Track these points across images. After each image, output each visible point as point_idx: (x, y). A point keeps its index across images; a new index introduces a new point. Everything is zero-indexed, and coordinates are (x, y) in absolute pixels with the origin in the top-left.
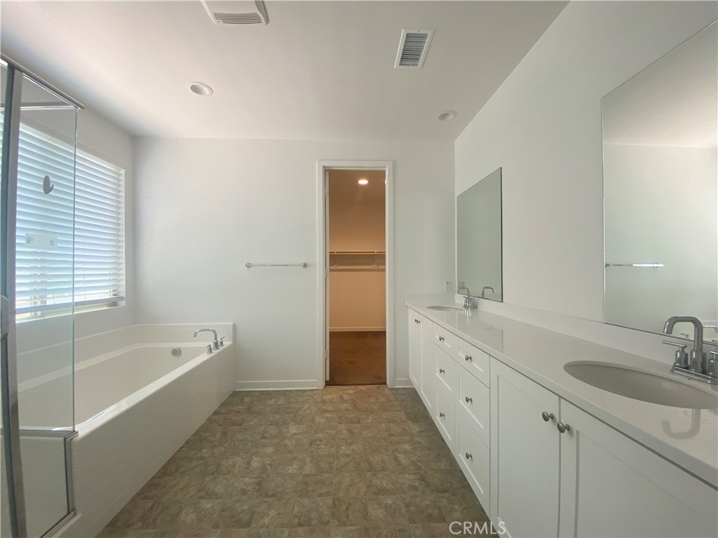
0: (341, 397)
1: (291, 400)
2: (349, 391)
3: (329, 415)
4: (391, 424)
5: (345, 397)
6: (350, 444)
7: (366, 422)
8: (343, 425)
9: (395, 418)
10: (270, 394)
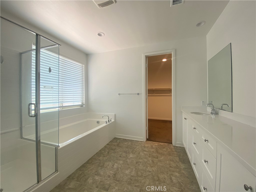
0: (152, 146)
1: (133, 144)
2: (156, 144)
3: (146, 153)
4: (171, 162)
5: (154, 146)
6: (152, 167)
7: (160, 159)
8: (150, 158)
9: (174, 160)
10: (126, 140)
